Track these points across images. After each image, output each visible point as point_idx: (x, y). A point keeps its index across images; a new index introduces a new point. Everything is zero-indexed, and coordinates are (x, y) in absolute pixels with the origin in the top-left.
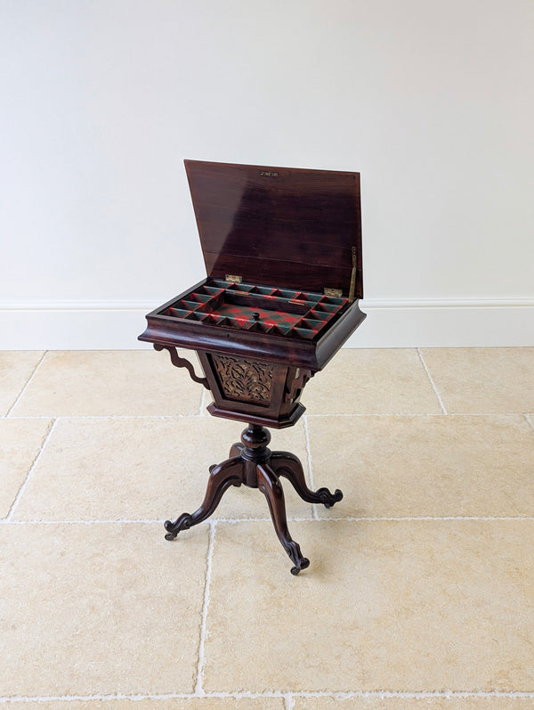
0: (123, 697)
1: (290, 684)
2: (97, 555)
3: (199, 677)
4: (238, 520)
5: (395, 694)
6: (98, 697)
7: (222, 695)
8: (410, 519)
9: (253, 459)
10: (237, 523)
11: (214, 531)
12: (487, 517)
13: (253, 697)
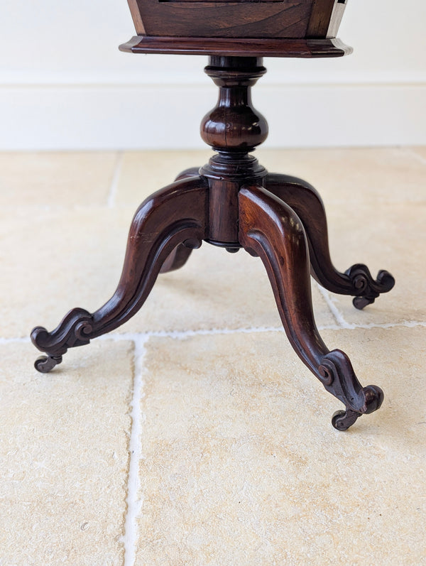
4: (192, 333)
9: (228, 175)
10: (190, 339)
11: (142, 355)
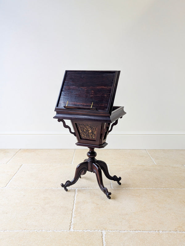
0: (45, 231)
1: (104, 228)
2: (36, 196)
3: (72, 226)
4: (85, 188)
5: (142, 231)
6: (36, 231)
7: (80, 231)
8: (145, 189)
9: (91, 161)
12: (171, 188)
13: (91, 231)
